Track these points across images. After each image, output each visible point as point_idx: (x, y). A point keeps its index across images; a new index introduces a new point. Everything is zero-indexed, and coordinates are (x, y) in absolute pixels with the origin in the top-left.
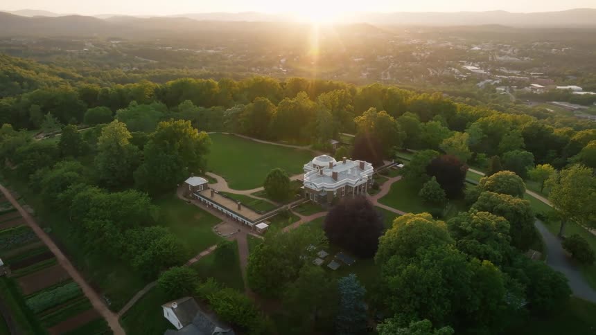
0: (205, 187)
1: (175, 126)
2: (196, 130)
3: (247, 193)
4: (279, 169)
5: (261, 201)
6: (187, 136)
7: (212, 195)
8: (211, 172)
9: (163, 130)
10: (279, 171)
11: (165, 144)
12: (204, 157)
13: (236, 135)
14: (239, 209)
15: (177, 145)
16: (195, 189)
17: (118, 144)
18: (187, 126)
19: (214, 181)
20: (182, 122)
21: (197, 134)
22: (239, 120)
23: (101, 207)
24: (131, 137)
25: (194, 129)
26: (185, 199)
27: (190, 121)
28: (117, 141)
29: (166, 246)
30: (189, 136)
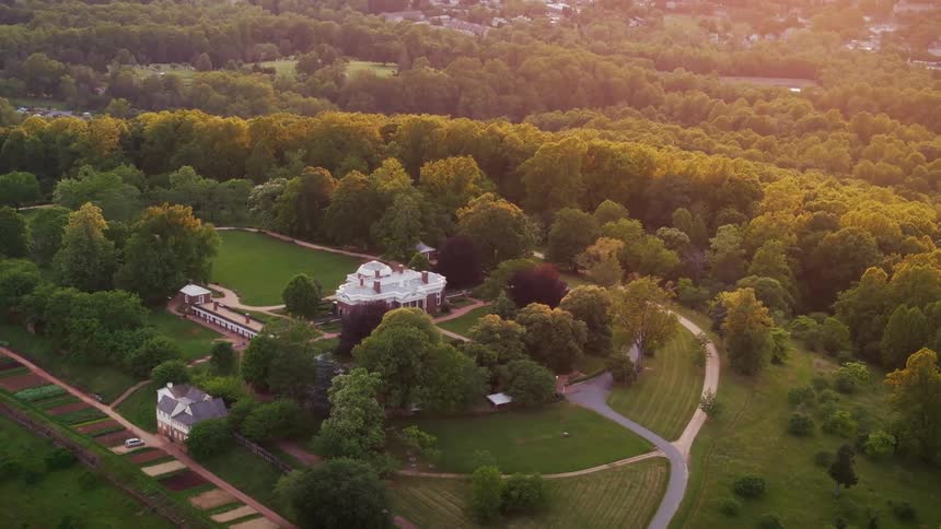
0: (207, 299)
1: (171, 214)
2: (199, 221)
3: (264, 309)
4: (302, 274)
5: (279, 318)
6: (185, 229)
7: (216, 308)
8: (217, 284)
9: (153, 219)
10: (302, 278)
11: (154, 239)
12: (208, 260)
13: (269, 233)
14: (248, 322)
15: (172, 240)
16: (193, 299)
17: (89, 236)
18: (187, 213)
19: (221, 295)
20: (179, 209)
21: (200, 226)
22: (275, 205)
23: (86, 306)
24: (107, 227)
25: (196, 218)
26: (178, 314)
27: (190, 208)
28: (89, 232)
29: (161, 345)
30: (189, 227)
